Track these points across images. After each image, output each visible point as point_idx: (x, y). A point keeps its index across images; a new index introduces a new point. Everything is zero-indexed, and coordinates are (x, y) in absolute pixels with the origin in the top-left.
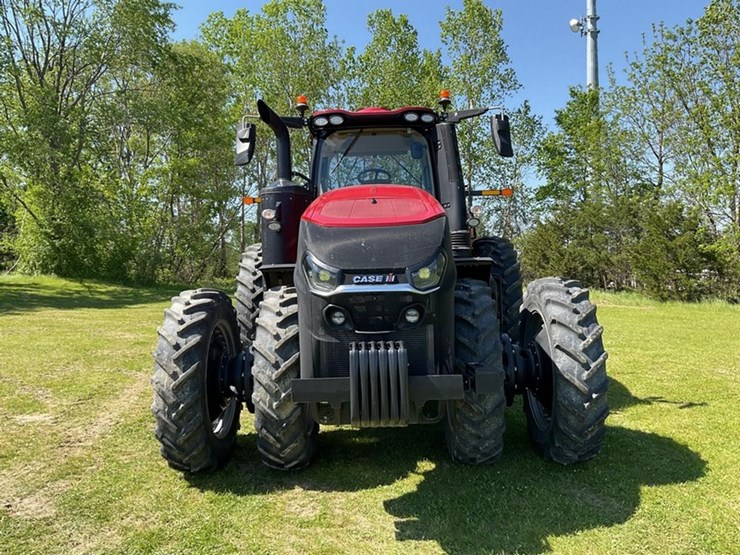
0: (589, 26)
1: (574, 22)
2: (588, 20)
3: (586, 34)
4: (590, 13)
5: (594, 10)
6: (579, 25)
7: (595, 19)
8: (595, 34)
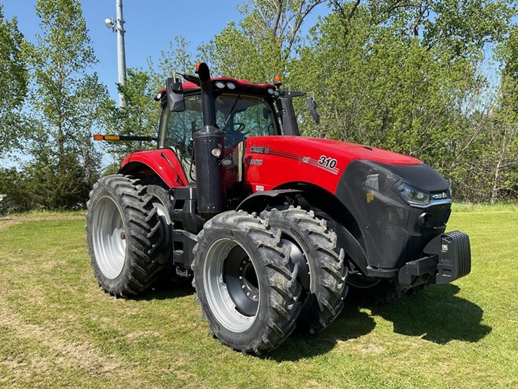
0: (119, 26)
1: (108, 21)
2: (118, 22)
3: (116, 31)
4: (119, 17)
5: (122, 16)
6: (111, 23)
7: (122, 22)
8: (123, 33)
